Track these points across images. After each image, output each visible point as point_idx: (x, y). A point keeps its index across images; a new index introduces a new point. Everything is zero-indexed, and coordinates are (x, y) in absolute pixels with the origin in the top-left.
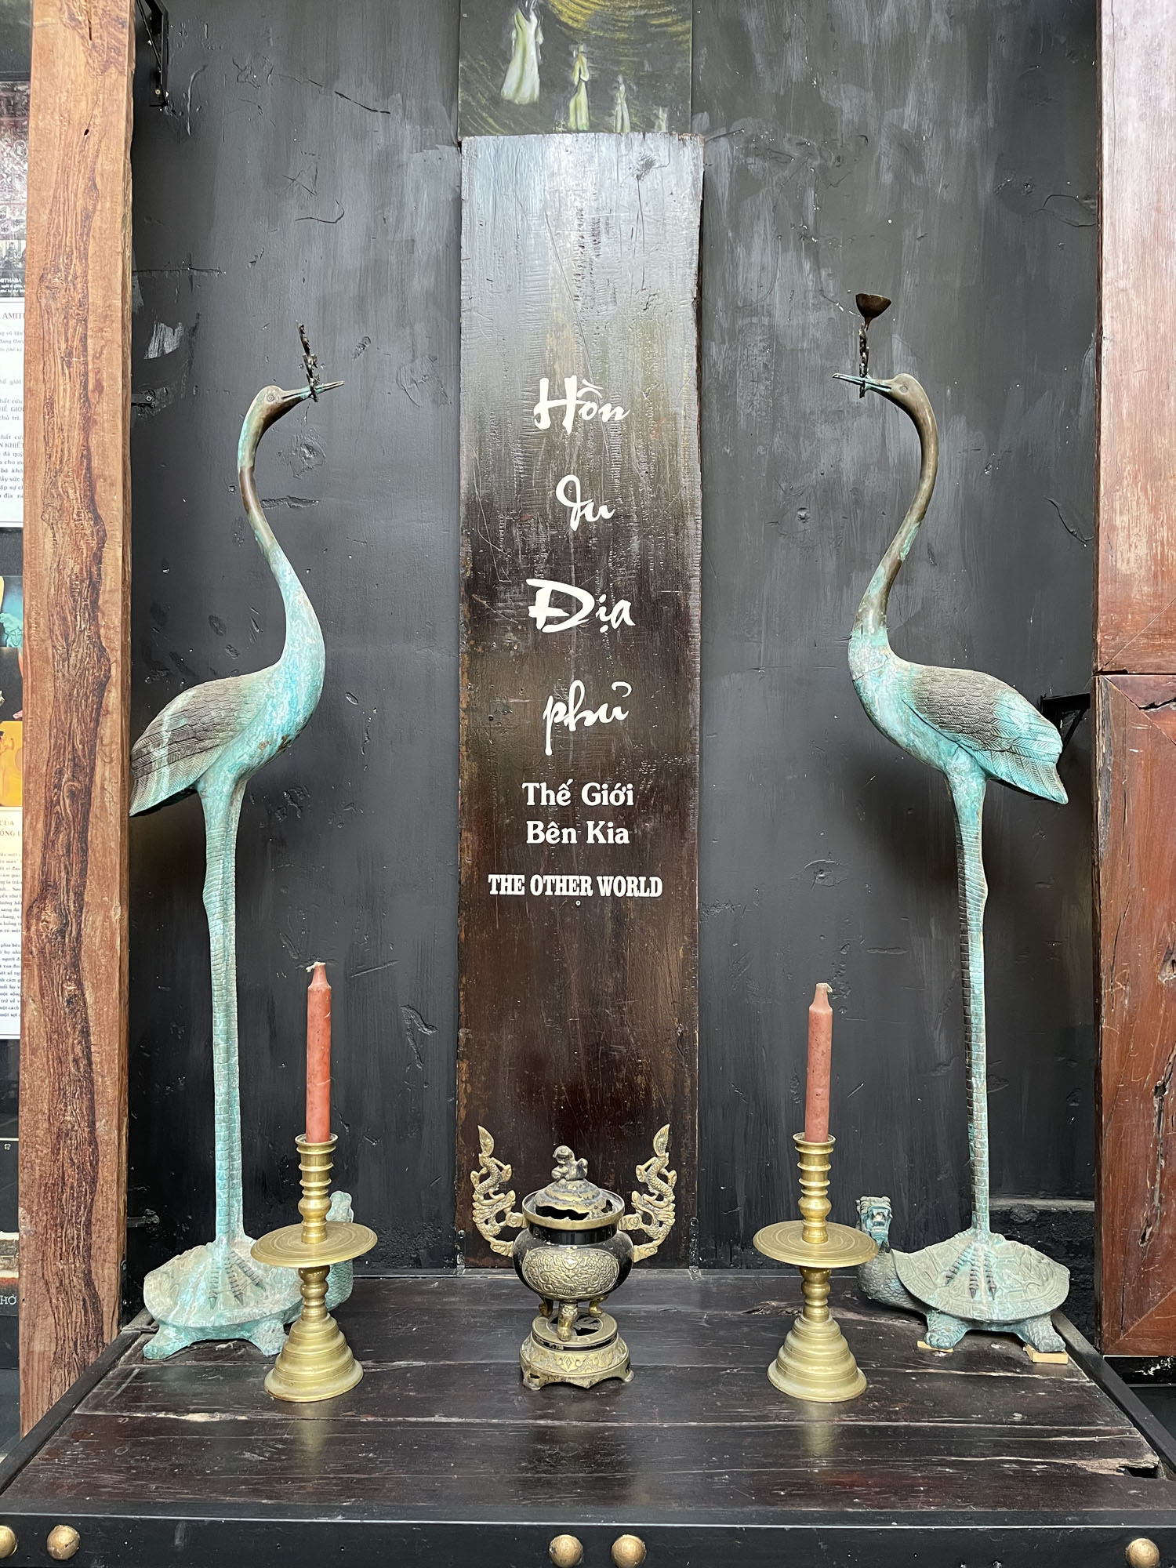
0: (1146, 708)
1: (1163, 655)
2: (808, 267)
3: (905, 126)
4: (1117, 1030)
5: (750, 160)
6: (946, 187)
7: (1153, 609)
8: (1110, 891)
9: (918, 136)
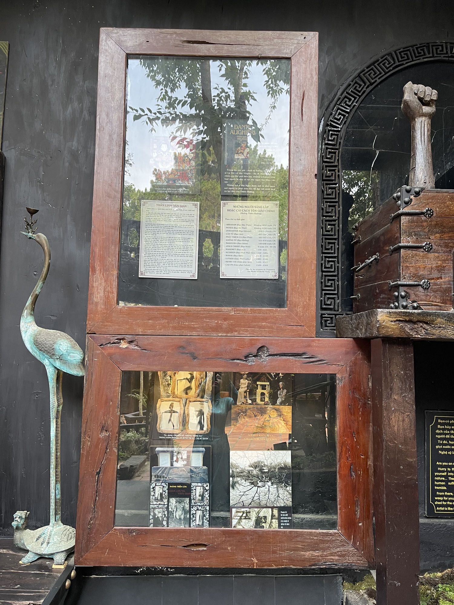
0: (100, 346)
1: (107, 328)
2: (40, 192)
3: (73, 148)
4: (85, 453)
5: (22, 157)
6: (86, 168)
7: (104, 313)
8: (85, 406)
9: (78, 151)
